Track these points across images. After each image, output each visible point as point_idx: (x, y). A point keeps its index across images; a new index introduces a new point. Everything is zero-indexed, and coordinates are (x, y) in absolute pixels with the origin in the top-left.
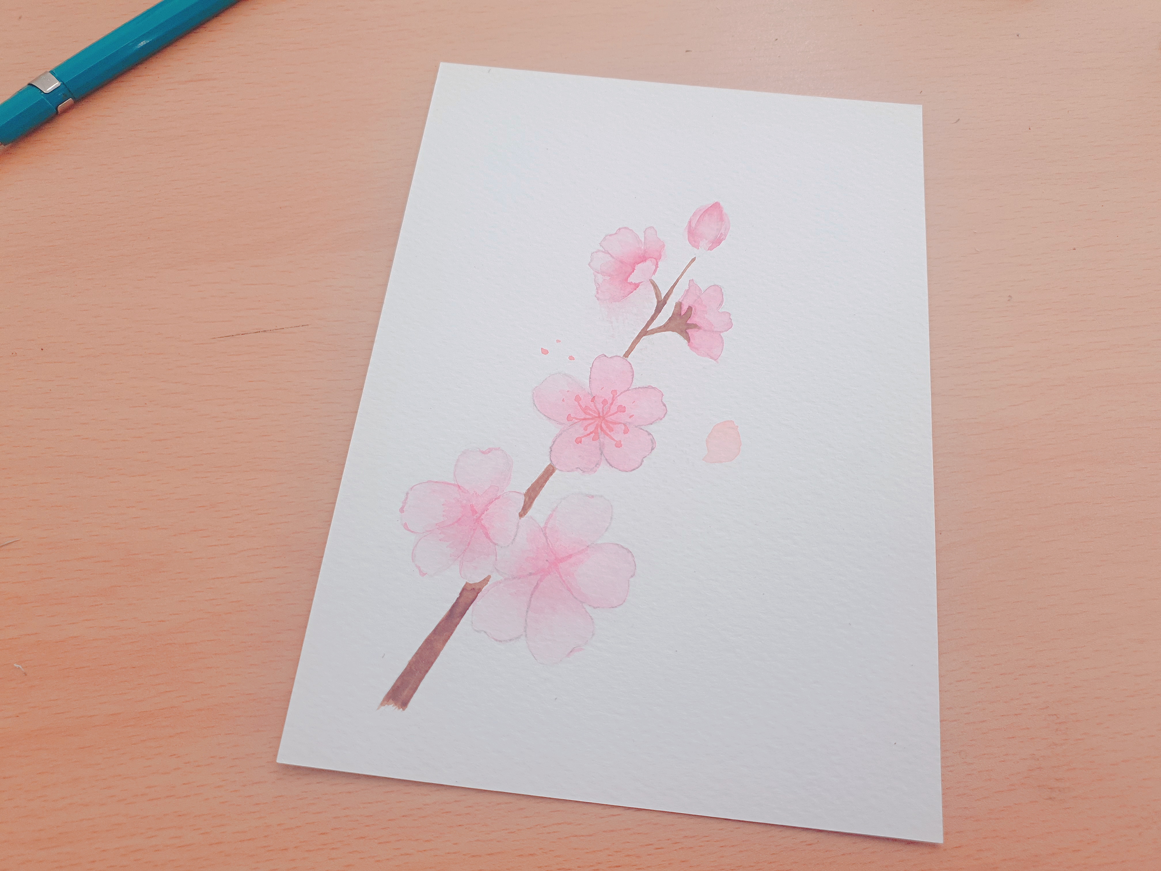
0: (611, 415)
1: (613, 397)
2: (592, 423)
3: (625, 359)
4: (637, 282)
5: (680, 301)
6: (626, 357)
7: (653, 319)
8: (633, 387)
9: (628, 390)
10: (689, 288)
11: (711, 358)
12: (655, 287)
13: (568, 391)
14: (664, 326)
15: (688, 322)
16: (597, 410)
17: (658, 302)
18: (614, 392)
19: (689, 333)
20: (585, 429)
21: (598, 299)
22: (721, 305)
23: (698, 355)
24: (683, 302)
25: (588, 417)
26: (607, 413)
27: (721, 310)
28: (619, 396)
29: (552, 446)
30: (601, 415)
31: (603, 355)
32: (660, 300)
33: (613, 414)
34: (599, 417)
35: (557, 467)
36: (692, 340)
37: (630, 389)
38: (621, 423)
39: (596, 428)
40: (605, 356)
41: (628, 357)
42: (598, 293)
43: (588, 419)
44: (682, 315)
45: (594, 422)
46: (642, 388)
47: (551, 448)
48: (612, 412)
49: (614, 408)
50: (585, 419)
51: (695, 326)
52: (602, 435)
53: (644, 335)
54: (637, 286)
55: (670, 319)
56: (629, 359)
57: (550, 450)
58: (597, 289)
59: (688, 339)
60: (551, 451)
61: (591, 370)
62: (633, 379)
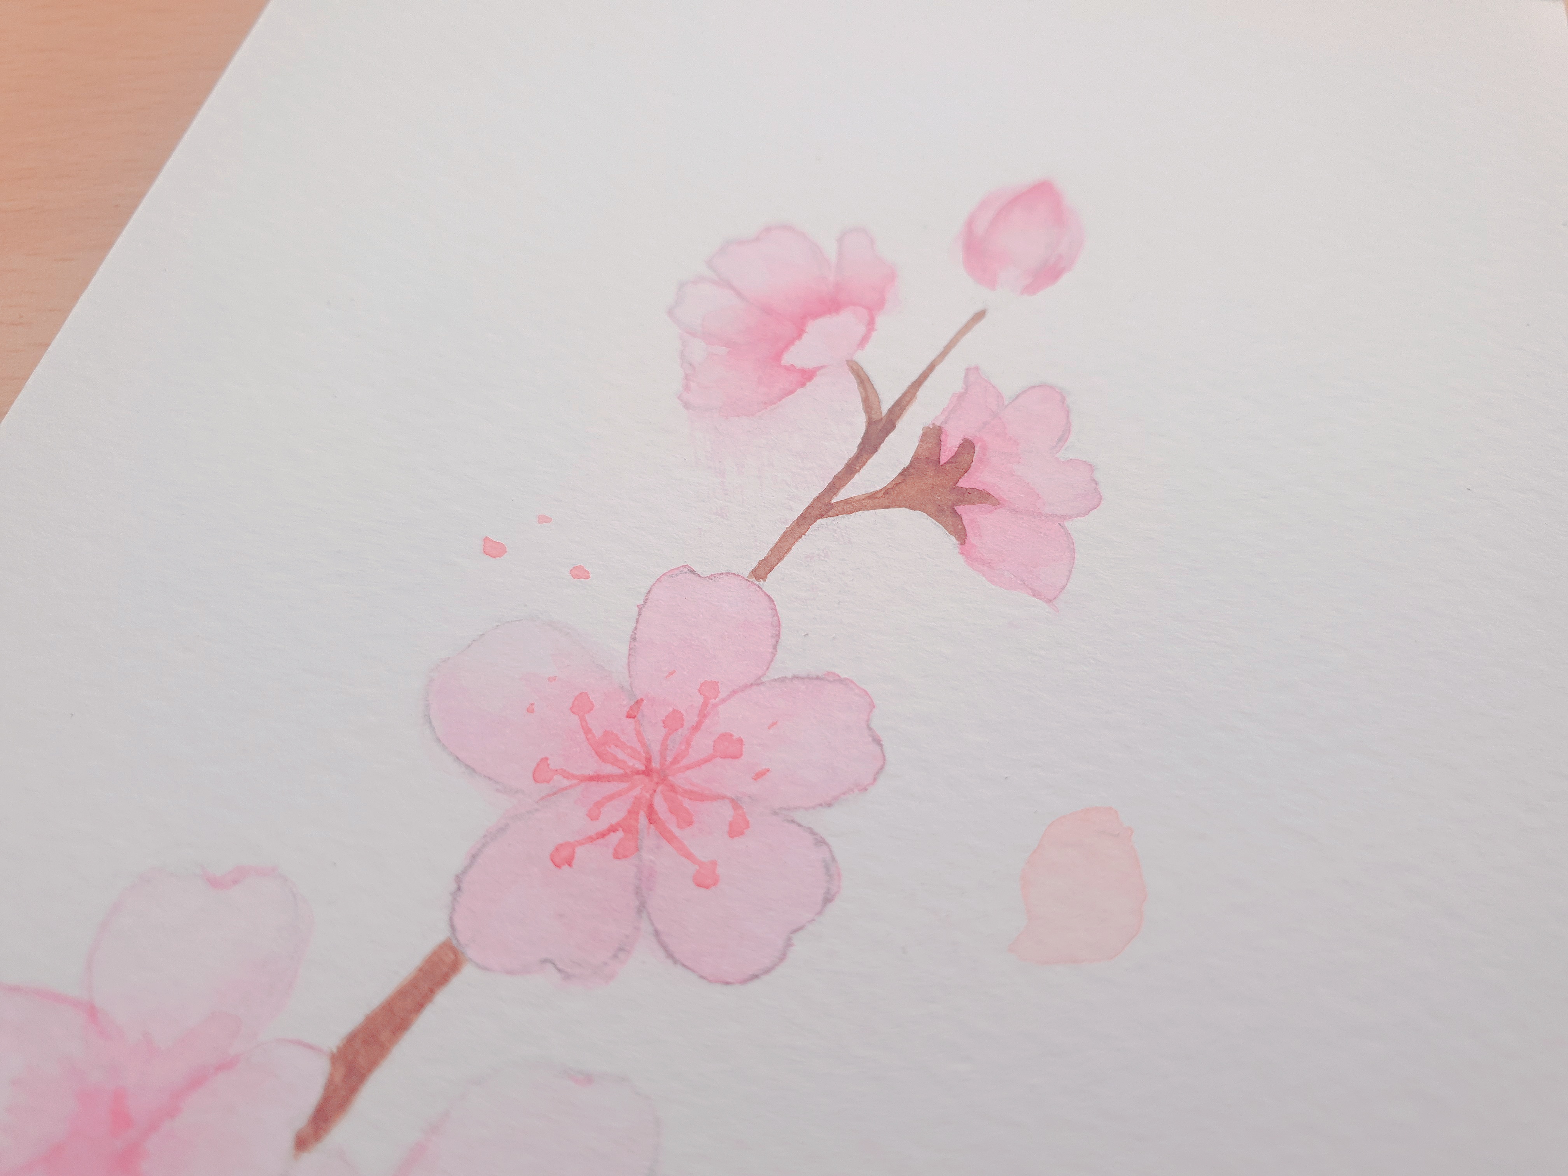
0: (688, 768)
1: (705, 704)
2: (619, 794)
3: (757, 583)
4: (808, 364)
5: (938, 423)
6: (758, 578)
7: (851, 469)
8: (772, 674)
9: (758, 683)
10: (966, 389)
11: (1036, 594)
12: (863, 381)
13: (552, 679)
14: (886, 491)
15: (962, 483)
16: (644, 744)
17: (871, 423)
18: (709, 689)
19: (964, 517)
20: (593, 816)
21: (687, 405)
22: (1063, 439)
23: (993, 583)
24: (947, 428)
25: (609, 769)
26: (675, 761)
27: (1063, 455)
28: (723, 701)
29: (465, 871)
30: (655, 765)
31: (685, 570)
32: (875, 417)
33: (699, 764)
34: (648, 772)
35: (470, 952)
36: (972, 538)
37: (764, 679)
38: (724, 797)
39: (632, 813)
40: (693, 572)
41: (764, 578)
42: (687, 388)
43: (609, 778)
44: (942, 463)
45: (630, 789)
46: (803, 678)
47: (458, 879)
48: (694, 755)
49: (703, 744)
50: (596, 778)
51: (983, 497)
52: (649, 838)
53: (822, 516)
54: (806, 376)
55: (905, 473)
56: (771, 583)
57: (453, 886)
58: (687, 377)
59: (961, 534)
60: (459, 889)
61: (640, 614)
62: (775, 647)
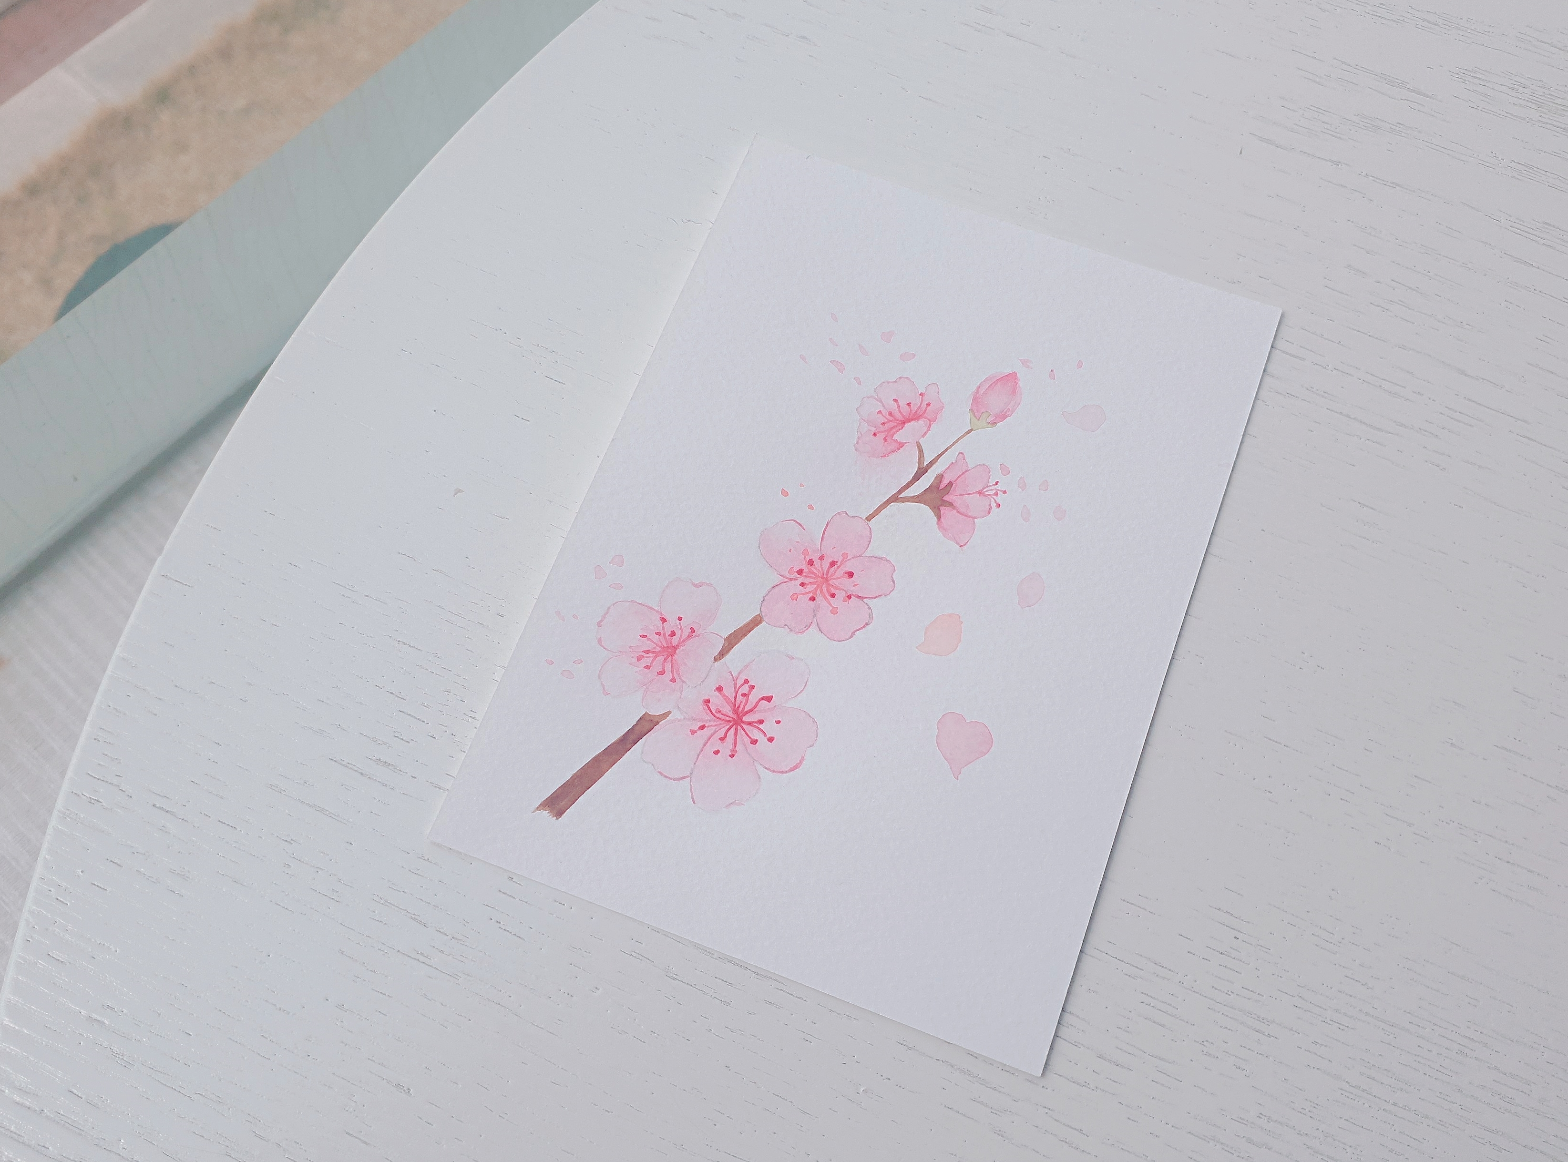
0: (834, 579)
1: (843, 560)
3: (867, 522)
4: (902, 441)
5: (943, 474)
6: (868, 520)
7: (908, 485)
8: (867, 553)
9: (860, 556)
10: (956, 461)
11: (957, 543)
12: (921, 451)
13: (798, 542)
14: (918, 496)
15: (944, 498)
16: (822, 570)
17: (919, 468)
18: (845, 555)
19: (942, 511)
20: (805, 587)
21: (856, 450)
23: (945, 537)
24: (945, 476)
25: (811, 574)
26: (832, 575)
28: (848, 560)
29: (766, 595)
30: (825, 576)
31: (845, 513)
32: (921, 466)
33: (838, 578)
34: (822, 577)
35: (765, 619)
36: (942, 519)
37: (863, 556)
38: (843, 589)
39: (816, 589)
40: (847, 514)
41: (870, 520)
42: (857, 443)
43: (811, 577)
44: (940, 488)
45: (816, 582)
46: (875, 557)
47: (764, 597)
48: (837, 575)
49: (841, 572)
50: (807, 576)
51: (951, 504)
52: (820, 597)
53: (893, 502)
54: (901, 445)
55: (926, 491)
56: (872, 523)
57: (762, 599)
58: (858, 438)
59: (939, 517)
60: (764, 600)
61: (828, 525)
62: (868, 545)
